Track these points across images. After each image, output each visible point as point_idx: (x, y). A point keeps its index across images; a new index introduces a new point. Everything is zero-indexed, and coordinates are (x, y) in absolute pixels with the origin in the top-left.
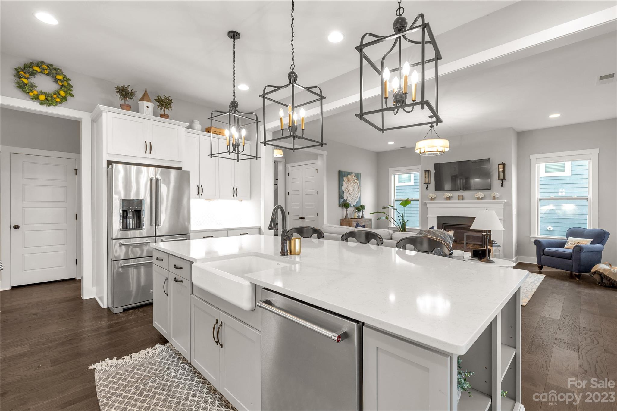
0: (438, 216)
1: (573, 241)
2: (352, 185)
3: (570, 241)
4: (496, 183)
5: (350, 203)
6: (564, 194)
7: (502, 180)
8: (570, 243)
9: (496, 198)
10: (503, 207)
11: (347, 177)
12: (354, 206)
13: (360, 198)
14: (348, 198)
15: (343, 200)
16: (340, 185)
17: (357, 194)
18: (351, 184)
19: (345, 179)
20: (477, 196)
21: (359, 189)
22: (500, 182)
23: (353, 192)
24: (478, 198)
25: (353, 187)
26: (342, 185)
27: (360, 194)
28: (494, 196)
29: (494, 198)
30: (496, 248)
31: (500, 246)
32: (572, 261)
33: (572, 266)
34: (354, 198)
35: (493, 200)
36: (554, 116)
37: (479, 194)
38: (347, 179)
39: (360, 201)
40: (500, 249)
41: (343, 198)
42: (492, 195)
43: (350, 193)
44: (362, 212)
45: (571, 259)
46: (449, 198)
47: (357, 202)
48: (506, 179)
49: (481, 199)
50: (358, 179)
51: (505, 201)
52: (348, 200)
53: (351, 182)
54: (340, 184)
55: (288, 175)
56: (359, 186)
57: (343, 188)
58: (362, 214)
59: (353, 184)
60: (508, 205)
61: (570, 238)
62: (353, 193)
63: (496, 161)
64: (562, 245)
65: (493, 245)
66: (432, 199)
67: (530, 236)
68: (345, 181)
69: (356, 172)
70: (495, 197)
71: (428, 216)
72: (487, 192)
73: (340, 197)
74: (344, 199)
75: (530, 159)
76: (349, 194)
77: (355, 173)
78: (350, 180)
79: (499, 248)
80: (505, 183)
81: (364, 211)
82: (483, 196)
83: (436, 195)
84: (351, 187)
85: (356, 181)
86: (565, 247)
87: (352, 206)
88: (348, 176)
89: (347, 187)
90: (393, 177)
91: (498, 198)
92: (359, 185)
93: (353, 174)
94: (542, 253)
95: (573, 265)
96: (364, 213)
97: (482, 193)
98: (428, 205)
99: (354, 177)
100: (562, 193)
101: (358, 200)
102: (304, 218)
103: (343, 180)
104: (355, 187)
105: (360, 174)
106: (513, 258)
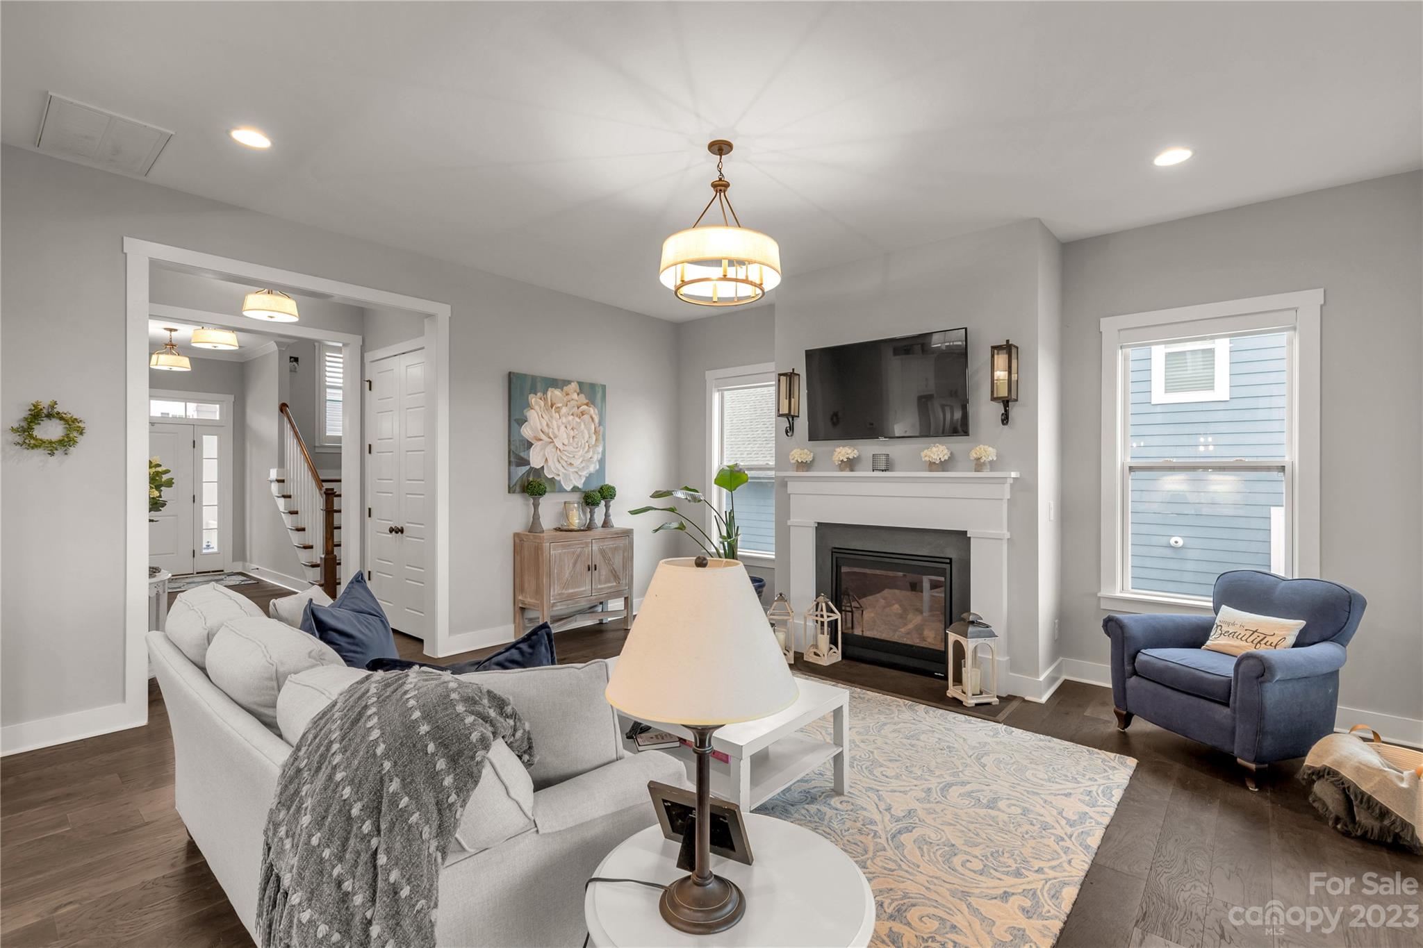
0: (818, 523)
1: (1234, 624)
2: (569, 422)
3: (1224, 622)
4: (984, 411)
5: (557, 478)
6: (1211, 448)
7: (1006, 402)
8: (1225, 629)
9: (984, 464)
10: (1009, 497)
11: (545, 393)
12: (575, 489)
13: (602, 462)
14: (550, 462)
15: (524, 469)
16: (516, 418)
17: (588, 451)
18: (564, 420)
19: (533, 399)
20: (927, 459)
21: (600, 435)
22: (999, 408)
23: (570, 444)
24: (932, 466)
25: (569, 428)
26: (522, 421)
27: (600, 449)
28: (980, 459)
29: (979, 465)
30: (981, 640)
31: (992, 635)
32: (1234, 711)
33: (1233, 733)
34: (577, 462)
35: (976, 470)
36: (1173, 157)
37: (934, 449)
38: (545, 400)
39: (601, 471)
40: (993, 646)
41: (524, 462)
42: (973, 455)
43: (560, 446)
44: (607, 507)
45: (1227, 705)
46: (850, 464)
47: (590, 475)
48: (1016, 400)
49: (943, 466)
50: (591, 401)
51: (1013, 475)
52: (549, 468)
53: (564, 410)
54: (516, 416)
55: (370, 389)
56: (600, 424)
57: (526, 432)
58: (607, 515)
59: (571, 418)
60: (1026, 488)
61: (1227, 612)
62: (571, 449)
63: (986, 334)
64: (1196, 636)
65: (971, 629)
66: (804, 466)
67: (1099, 595)
68: (537, 408)
69: (588, 378)
70: (982, 461)
71: (789, 523)
72: (959, 444)
73: (512, 459)
74: (531, 468)
75: (1101, 332)
76: (554, 450)
77: (580, 384)
78: (560, 405)
79: (988, 641)
80: (1015, 411)
81: (612, 503)
82: (946, 458)
83: (812, 454)
84: (563, 428)
85: (584, 407)
86: (1208, 643)
87: (569, 489)
88: (549, 393)
89: (545, 429)
90: (716, 397)
91: (993, 465)
92: (597, 420)
93: (574, 386)
94: (1128, 668)
95: (1234, 728)
96: (611, 511)
97: (941, 448)
98: (792, 487)
99: (575, 396)
100: (1206, 448)
101: (593, 468)
102: (402, 531)
103: (528, 406)
104: (583, 426)
105: (604, 387)
106: (1037, 675)
